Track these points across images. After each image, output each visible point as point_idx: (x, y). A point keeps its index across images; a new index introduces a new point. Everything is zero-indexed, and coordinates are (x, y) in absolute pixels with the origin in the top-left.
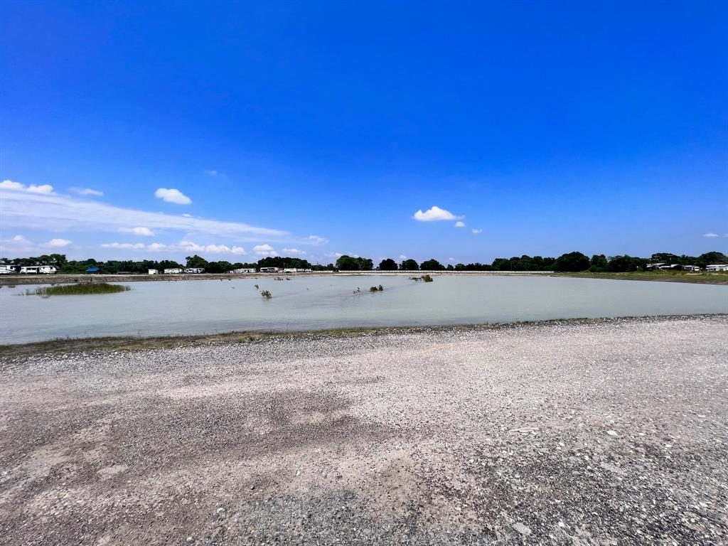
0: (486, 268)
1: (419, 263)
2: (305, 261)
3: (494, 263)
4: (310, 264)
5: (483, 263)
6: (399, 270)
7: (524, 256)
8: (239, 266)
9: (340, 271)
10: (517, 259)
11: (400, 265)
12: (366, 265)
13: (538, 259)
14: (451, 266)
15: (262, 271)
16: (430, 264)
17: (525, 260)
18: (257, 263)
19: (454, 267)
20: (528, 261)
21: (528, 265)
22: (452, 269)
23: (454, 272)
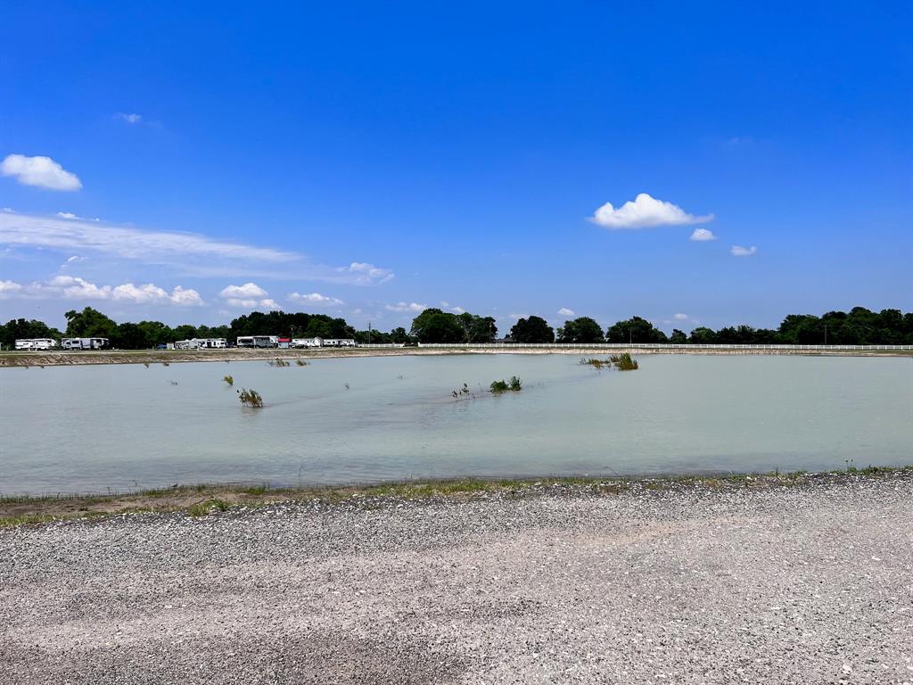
0: (764, 338)
1: (605, 325)
2: (341, 322)
3: (784, 327)
4: (351, 330)
5: (756, 325)
6: (559, 341)
7: (856, 310)
8: (189, 332)
9: (420, 345)
10: (841, 315)
11: (560, 330)
12: (482, 331)
13: (890, 317)
14: (681, 333)
15: (241, 344)
16: (631, 329)
17: (859, 319)
18: (230, 327)
19: (689, 336)
20: (868, 320)
21: (866, 331)
22: (684, 341)
23: (687, 346)
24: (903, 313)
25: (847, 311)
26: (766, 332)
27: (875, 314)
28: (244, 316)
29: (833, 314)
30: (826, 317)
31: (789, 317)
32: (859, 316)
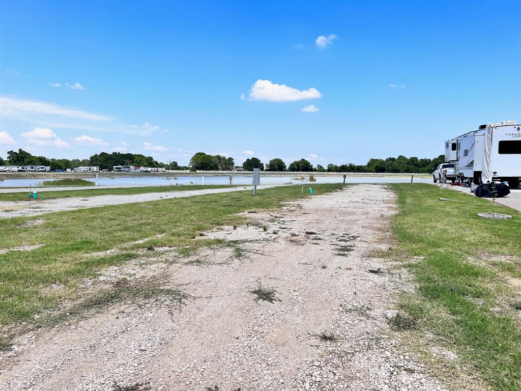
0: (359, 169)
2: (151, 158)
3: (369, 164)
4: (156, 163)
6: (267, 170)
7: (400, 157)
9: (198, 171)
10: (393, 159)
11: (267, 165)
12: (227, 164)
13: (414, 160)
14: (321, 167)
15: (115, 170)
16: (301, 165)
17: (401, 161)
18: (89, 160)
19: (326, 168)
20: (404, 162)
21: (404, 167)
22: (324, 171)
23: (326, 173)
24: (419, 159)
25: (396, 157)
26: (361, 167)
27: (408, 159)
28: (96, 155)
29: (390, 158)
30: (387, 160)
31: (371, 160)
32: (401, 160)
